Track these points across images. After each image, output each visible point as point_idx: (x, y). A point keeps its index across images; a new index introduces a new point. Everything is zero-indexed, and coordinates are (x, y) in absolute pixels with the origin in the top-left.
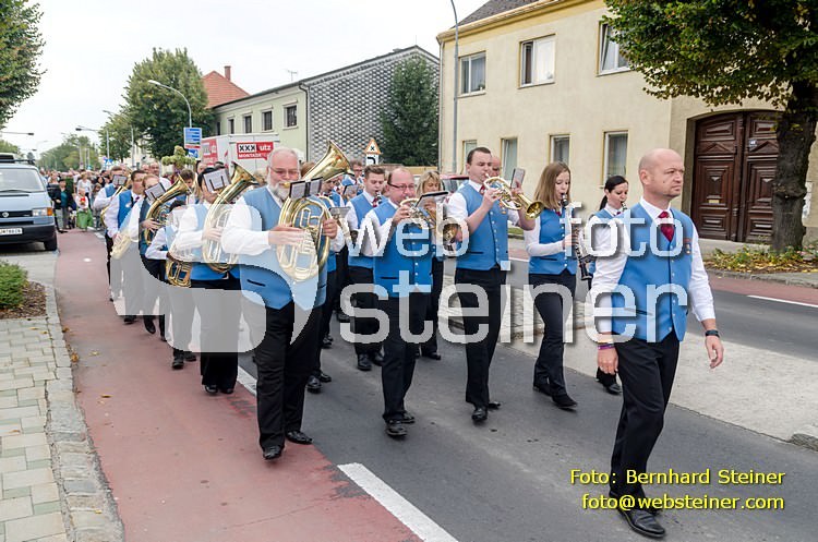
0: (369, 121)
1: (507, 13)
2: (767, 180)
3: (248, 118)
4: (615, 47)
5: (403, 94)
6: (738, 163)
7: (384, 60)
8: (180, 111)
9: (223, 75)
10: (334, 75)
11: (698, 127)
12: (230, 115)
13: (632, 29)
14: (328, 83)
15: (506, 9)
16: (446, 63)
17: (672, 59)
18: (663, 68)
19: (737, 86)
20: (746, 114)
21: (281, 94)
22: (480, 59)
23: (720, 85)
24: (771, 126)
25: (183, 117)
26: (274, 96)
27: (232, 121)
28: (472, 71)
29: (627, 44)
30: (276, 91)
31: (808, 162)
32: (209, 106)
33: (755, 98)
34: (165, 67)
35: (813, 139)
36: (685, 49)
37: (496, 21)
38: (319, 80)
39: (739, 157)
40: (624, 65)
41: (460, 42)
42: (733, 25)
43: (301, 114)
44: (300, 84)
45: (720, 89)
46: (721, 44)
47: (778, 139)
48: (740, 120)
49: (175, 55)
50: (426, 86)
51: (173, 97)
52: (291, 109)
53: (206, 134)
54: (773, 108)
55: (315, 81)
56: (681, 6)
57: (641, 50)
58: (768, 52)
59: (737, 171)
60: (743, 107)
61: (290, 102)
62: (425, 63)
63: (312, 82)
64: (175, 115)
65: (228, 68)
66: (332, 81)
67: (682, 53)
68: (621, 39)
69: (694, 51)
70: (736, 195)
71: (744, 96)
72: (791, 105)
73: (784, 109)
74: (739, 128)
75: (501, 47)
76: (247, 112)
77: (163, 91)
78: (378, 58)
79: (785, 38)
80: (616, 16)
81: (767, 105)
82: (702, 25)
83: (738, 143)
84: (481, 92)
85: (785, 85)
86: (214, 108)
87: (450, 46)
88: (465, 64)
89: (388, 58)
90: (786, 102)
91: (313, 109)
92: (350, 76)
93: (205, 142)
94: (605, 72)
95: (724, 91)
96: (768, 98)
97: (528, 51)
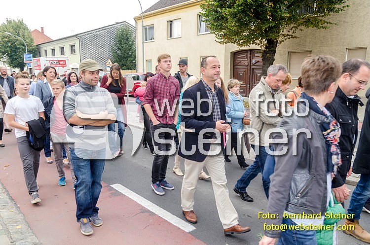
0: (107, 52)
2: (259, 75)
3: (53, 50)
4: (203, 24)
5: (120, 41)
6: (249, 68)
7: (112, 26)
8: (21, 46)
9: (41, 31)
10: (89, 33)
11: (235, 55)
12: (45, 49)
13: (210, 18)
14: (88, 35)
15: (161, 8)
16: (138, 28)
17: (225, 29)
18: (222, 33)
19: (248, 40)
20: (251, 50)
21: (68, 40)
22: (152, 28)
23: (242, 39)
24: (260, 55)
25: (23, 49)
26: (65, 40)
27: (46, 51)
28: (149, 32)
29: (209, 23)
30: (65, 38)
32: (35, 44)
33: (254, 44)
34: (13, 27)
35: (274, 60)
36: (230, 26)
37: (157, 12)
39: (249, 66)
40: (207, 31)
41: (144, 20)
42: (246, 18)
43: (77, 48)
44: (76, 36)
45: (242, 41)
46: (242, 25)
47: (262, 60)
48: (249, 53)
49: (17, 21)
50: (130, 38)
51: (18, 40)
52: (72, 46)
53: (34, 56)
54: (260, 48)
55: (83, 35)
56: (228, 9)
57: (214, 26)
58: (259, 28)
59: (249, 71)
60: (250, 48)
61: (72, 43)
62: (129, 28)
63: (81, 35)
64: (19, 48)
65: (42, 28)
66: (90, 35)
68: (206, 21)
69: (233, 26)
70: (248, 80)
71: (250, 44)
72: (266, 47)
73: (264, 49)
74: (249, 56)
75: (160, 23)
76: (53, 47)
77: (13, 37)
78: (109, 26)
79: (264, 23)
80: (205, 12)
81: (258, 47)
82: (235, 17)
83: (249, 61)
84: (153, 40)
85: (264, 40)
86: (37, 45)
87: (140, 22)
88: (146, 29)
89: (113, 26)
90: (265, 46)
91: (82, 47)
92: (98, 33)
93: (34, 60)
94: (200, 34)
95: (244, 42)
96: (258, 45)
97: (171, 25)
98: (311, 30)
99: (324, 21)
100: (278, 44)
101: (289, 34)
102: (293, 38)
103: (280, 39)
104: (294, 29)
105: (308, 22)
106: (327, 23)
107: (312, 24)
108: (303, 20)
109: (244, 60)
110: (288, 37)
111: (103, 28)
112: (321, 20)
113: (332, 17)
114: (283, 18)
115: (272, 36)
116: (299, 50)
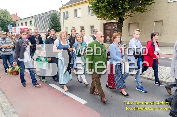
0: (47, 24)
1: (72, 4)
3: (22, 23)
4: (91, 11)
5: (53, 19)
7: (49, 12)
9: (16, 15)
10: (39, 15)
11: (105, 25)
13: (94, 8)
14: (38, 17)
15: (71, 3)
16: (61, 13)
17: (100, 13)
18: (99, 15)
19: (111, 18)
20: (112, 23)
21: (29, 19)
22: (67, 13)
23: (108, 18)
24: (116, 25)
25: (7, 23)
26: (27, 19)
27: (18, 24)
28: (66, 15)
29: (93, 10)
31: (122, 30)
32: (13, 21)
33: (113, 20)
34: (2, 13)
35: (122, 27)
37: (70, 6)
38: (36, 16)
39: (111, 30)
40: (92, 14)
41: (63, 9)
42: (110, 8)
43: (33, 22)
44: (32, 17)
46: (108, 11)
47: (117, 27)
48: (111, 24)
49: (4, 10)
50: (57, 18)
51: (5, 19)
52: (31, 22)
53: (13, 27)
56: (101, 4)
57: (95, 12)
58: (115, 12)
59: (111, 32)
60: (112, 22)
61: (31, 20)
62: (57, 13)
63: (35, 16)
65: (16, 13)
67: (102, 12)
68: (92, 10)
69: (104, 12)
73: (118, 22)
74: (111, 25)
75: (71, 10)
76: (22, 22)
77: (2, 18)
78: (48, 12)
79: (118, 10)
80: (91, 6)
81: (115, 21)
82: (105, 8)
83: (111, 28)
84: (68, 19)
85: (118, 18)
86: (14, 21)
87: (62, 10)
88: (65, 13)
91: (35, 22)
92: (43, 15)
93: (13, 28)
94: (90, 15)
95: (109, 19)
96: (115, 20)
97: (76, 11)
98: (138, 13)
99: (144, 9)
100: (124, 20)
101: (129, 15)
102: (131, 17)
103: (125, 17)
104: (131, 13)
105: (137, 10)
106: (146, 10)
107: (139, 10)
108: (135, 9)
109: (109, 27)
110: (129, 16)
111: (45, 13)
112: (143, 9)
113: (148, 7)
114: (126, 8)
115: (121, 16)
116: (134, 22)
